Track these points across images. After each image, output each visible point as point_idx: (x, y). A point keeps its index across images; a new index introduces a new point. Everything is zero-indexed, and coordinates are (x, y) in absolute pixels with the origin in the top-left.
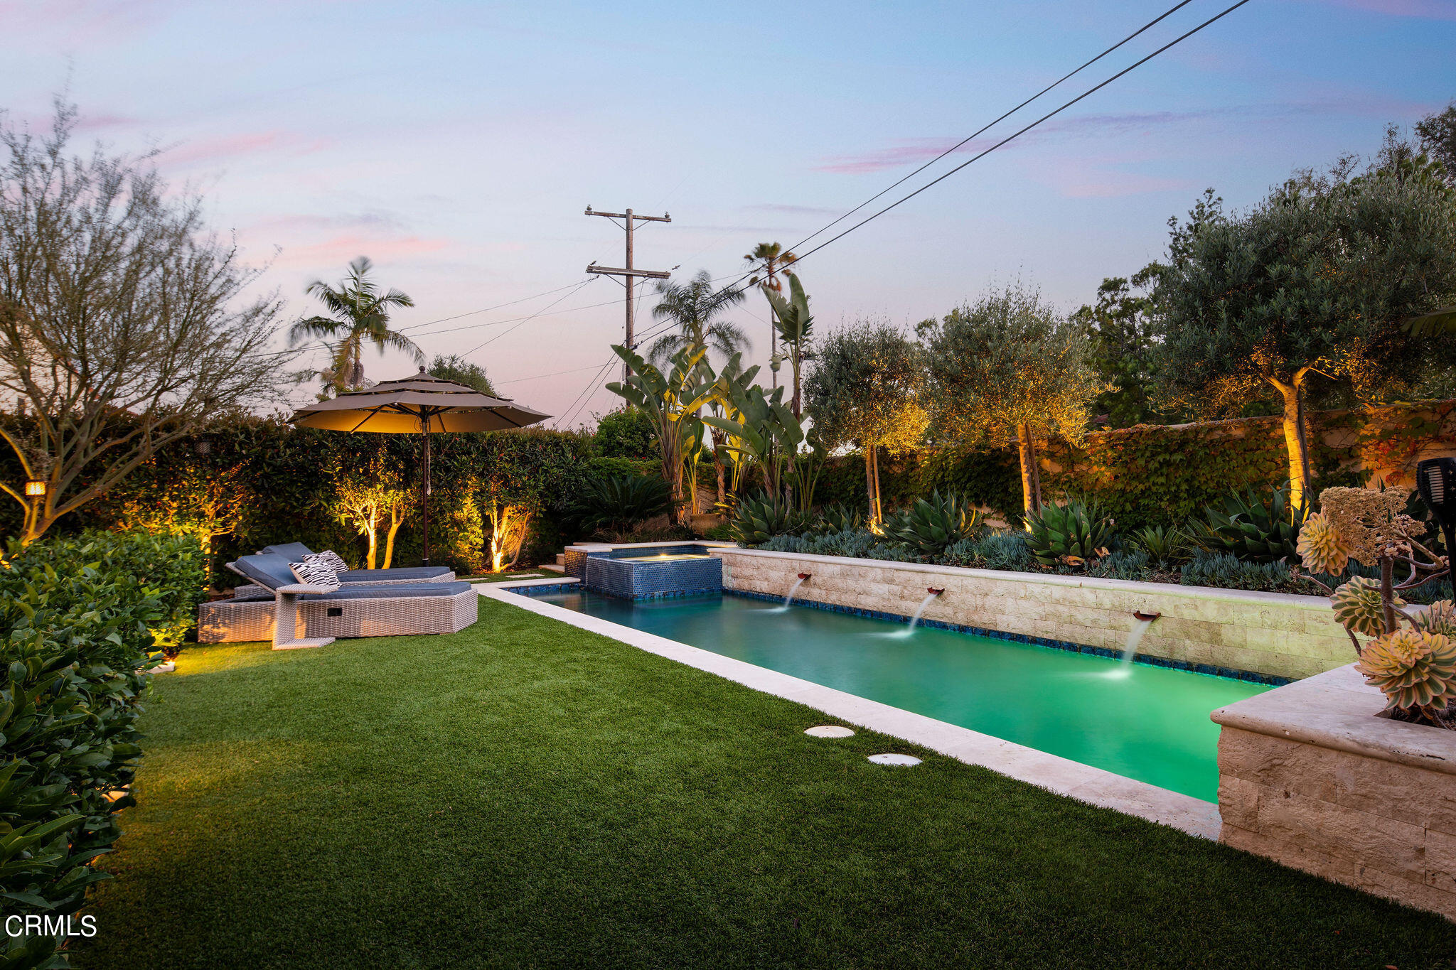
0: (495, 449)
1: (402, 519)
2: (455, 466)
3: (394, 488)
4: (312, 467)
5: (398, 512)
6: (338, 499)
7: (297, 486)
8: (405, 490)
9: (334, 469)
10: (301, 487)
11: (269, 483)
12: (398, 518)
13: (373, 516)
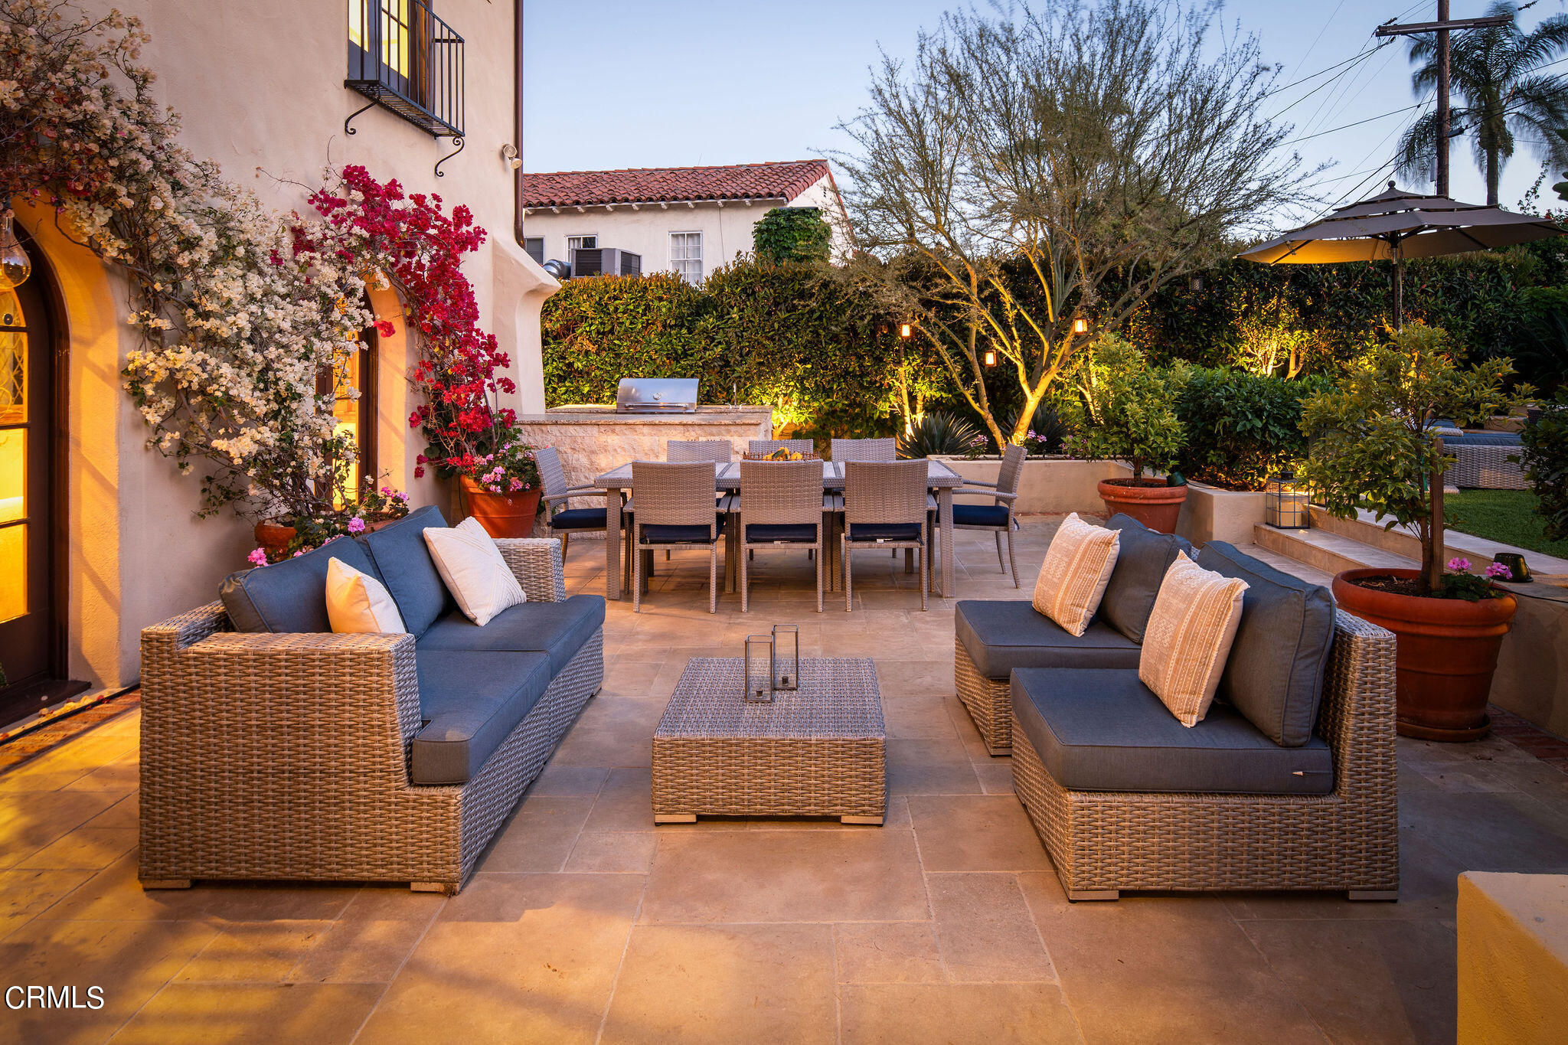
0: (1416, 279)
1: (1301, 365)
2: (1368, 301)
3: (1301, 328)
4: (1219, 305)
5: (1298, 357)
6: (1240, 341)
7: (1202, 326)
8: (1311, 331)
9: (1239, 307)
10: (1205, 327)
11: (1177, 323)
12: (1297, 363)
13: (1272, 361)
